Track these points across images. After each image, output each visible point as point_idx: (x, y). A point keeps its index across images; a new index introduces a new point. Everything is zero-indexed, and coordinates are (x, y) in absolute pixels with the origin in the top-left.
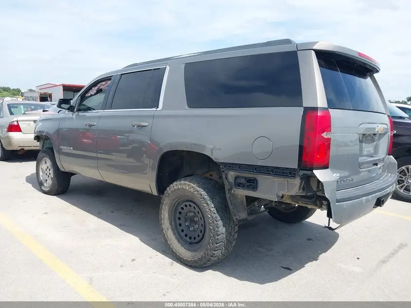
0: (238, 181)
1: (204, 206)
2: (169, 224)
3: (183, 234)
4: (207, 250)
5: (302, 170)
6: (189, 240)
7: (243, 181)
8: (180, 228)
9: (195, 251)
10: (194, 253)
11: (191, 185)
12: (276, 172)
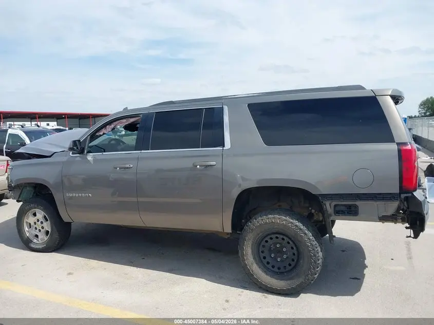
0: (337, 209)
1: (301, 236)
2: (252, 259)
3: (270, 266)
4: (308, 275)
5: (402, 193)
6: (278, 271)
7: (343, 208)
8: (265, 261)
9: (290, 279)
10: (289, 282)
11: (281, 218)
12: (379, 197)
